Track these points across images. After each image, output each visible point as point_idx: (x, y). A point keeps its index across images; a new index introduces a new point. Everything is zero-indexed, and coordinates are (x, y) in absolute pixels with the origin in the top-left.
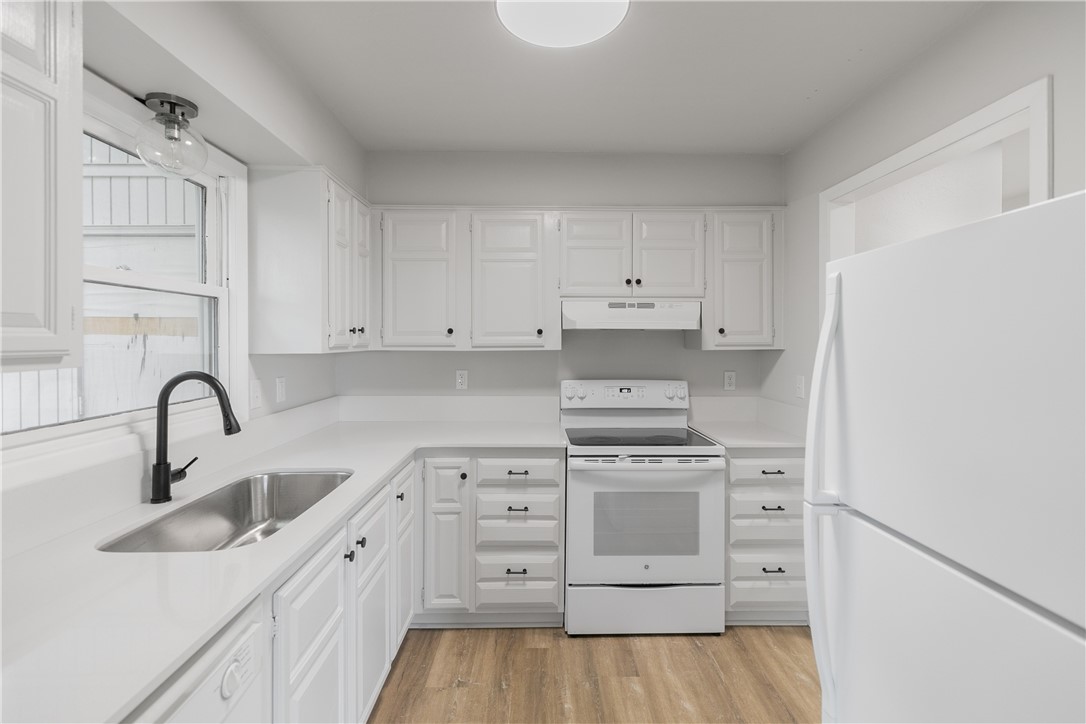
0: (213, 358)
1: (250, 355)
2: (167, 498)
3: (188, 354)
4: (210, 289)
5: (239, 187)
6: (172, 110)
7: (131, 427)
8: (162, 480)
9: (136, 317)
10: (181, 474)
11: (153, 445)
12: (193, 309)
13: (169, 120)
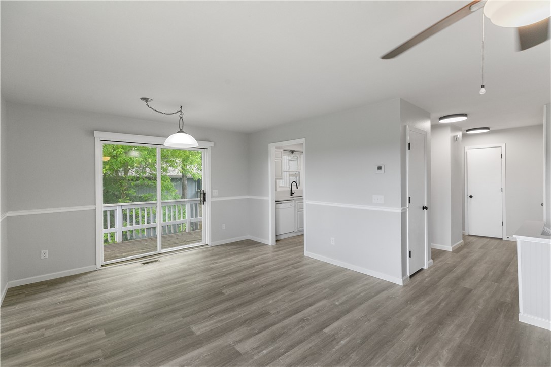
0: (299, 180)
3: (294, 180)
4: (299, 171)
6: (292, 152)
7: (289, 188)
8: (292, 194)
11: (291, 190)
13: (292, 153)
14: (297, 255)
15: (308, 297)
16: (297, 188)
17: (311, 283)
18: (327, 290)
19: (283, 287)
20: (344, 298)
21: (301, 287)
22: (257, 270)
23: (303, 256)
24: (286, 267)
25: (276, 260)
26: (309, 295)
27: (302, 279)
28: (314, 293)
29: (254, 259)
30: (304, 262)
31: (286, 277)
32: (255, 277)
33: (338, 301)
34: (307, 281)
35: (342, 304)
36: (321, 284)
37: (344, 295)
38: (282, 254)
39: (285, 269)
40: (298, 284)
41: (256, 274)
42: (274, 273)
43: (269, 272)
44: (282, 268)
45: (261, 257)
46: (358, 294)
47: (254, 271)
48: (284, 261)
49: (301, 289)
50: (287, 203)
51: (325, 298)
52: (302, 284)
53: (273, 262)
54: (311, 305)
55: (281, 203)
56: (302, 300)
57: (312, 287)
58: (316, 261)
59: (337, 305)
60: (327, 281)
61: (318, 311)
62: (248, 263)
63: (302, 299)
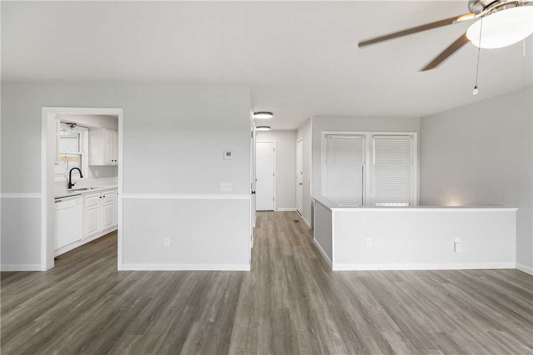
0: (81, 166)
1: (89, 166)
2: (71, 188)
3: (77, 165)
4: (80, 153)
5: (86, 133)
6: (72, 125)
7: (65, 176)
8: (70, 185)
9: (66, 157)
10: (73, 185)
11: (69, 180)
12: (77, 156)
13: (72, 127)
14: (107, 273)
15: (170, 330)
16: (82, 177)
17: (160, 308)
18: (187, 308)
19: (120, 334)
20: (214, 309)
21: (149, 319)
22: (45, 324)
23: (116, 273)
24: (100, 297)
25: (73, 292)
26: (170, 327)
27: (142, 306)
28: (174, 319)
29: (22, 306)
30: (125, 280)
31: (113, 314)
32: (48, 340)
33: (210, 316)
34: (151, 307)
35: (217, 317)
36: (173, 303)
37: (211, 306)
38: (78, 280)
39: (101, 302)
40: (143, 317)
41: (49, 331)
42: (87, 315)
43: (73, 319)
44: (95, 302)
45: (36, 297)
46: (223, 297)
47: (38, 330)
48: (91, 290)
49: (152, 323)
50: (70, 199)
51: (192, 320)
52: (147, 314)
53: (70, 297)
54: (183, 340)
55: (60, 201)
56: (165, 340)
57: (165, 313)
58: (142, 273)
59: (213, 324)
60: (178, 296)
61: (199, 344)
62: (13, 318)
63: (164, 337)
